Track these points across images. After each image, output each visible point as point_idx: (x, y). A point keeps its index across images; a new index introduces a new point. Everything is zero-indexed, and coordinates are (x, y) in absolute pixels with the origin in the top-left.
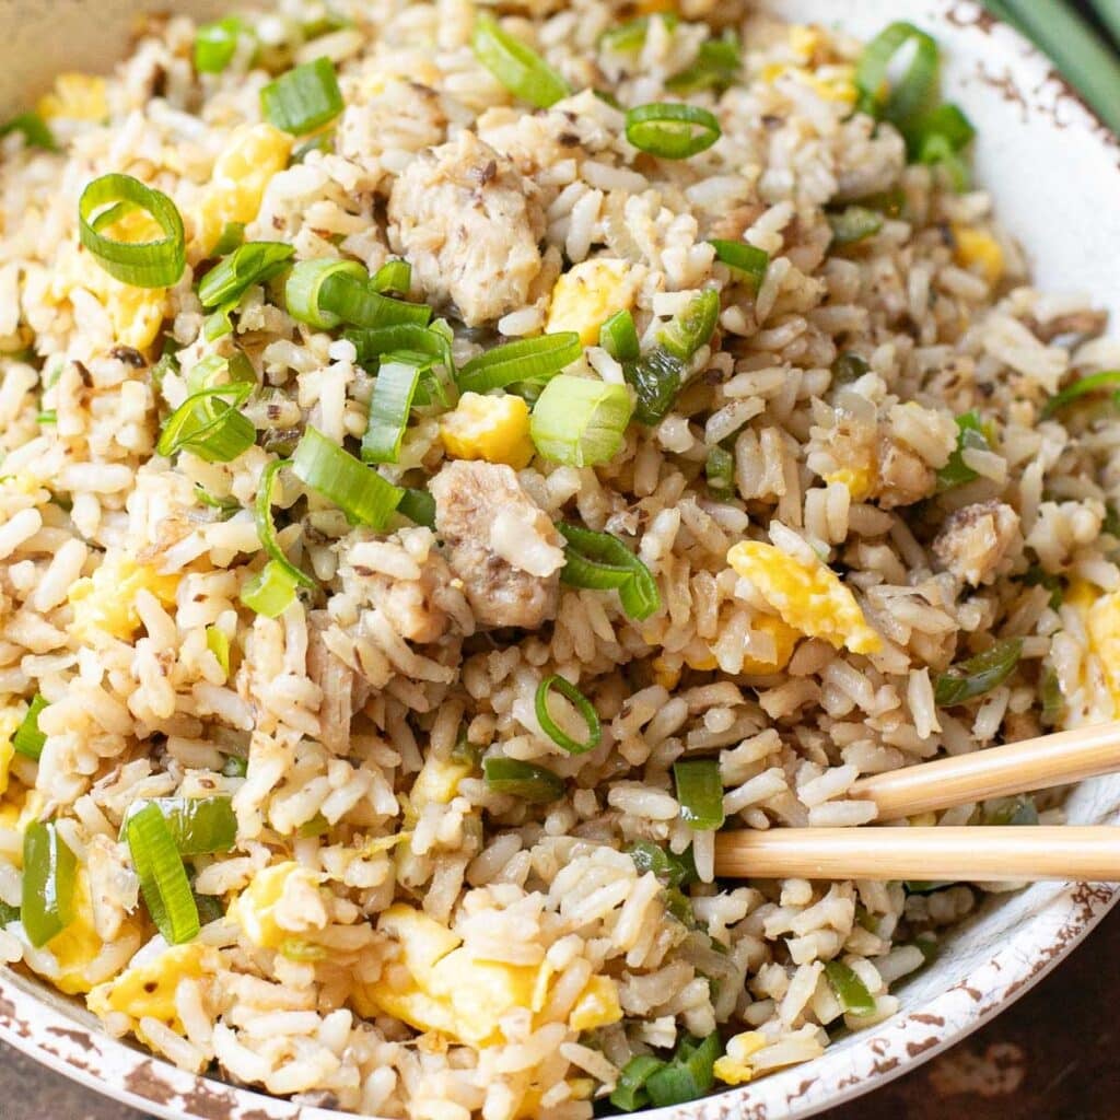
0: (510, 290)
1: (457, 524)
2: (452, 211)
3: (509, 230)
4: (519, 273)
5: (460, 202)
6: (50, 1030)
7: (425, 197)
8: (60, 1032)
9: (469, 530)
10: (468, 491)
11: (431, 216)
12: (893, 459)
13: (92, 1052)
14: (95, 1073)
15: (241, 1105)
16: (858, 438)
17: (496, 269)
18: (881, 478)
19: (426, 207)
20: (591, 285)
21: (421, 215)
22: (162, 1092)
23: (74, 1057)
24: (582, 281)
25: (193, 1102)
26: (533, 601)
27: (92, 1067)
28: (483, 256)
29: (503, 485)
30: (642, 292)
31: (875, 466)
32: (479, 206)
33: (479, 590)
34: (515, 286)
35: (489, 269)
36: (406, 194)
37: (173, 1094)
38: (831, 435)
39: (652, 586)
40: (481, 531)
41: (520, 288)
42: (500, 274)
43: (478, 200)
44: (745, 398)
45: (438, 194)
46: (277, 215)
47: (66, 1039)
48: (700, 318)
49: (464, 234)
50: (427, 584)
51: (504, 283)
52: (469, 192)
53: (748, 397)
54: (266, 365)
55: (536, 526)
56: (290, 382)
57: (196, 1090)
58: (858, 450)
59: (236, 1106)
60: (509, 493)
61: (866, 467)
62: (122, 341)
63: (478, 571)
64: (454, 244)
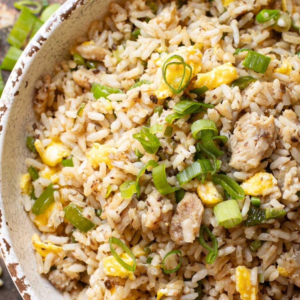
0: (244, 167)
1: (180, 210)
2: (250, 135)
3: (256, 153)
4: (249, 165)
5: (254, 134)
6: (3, 239)
7: (248, 125)
8: (5, 241)
9: (182, 214)
10: (189, 205)
11: (245, 132)
12: (296, 277)
13: (8, 252)
14: (4, 257)
15: (27, 291)
16: (293, 265)
17: (245, 160)
18: (291, 276)
19: (246, 128)
20: (263, 182)
21: (243, 129)
22: (14, 274)
23: (3, 249)
24: (262, 179)
25: (18, 281)
26: (181, 241)
27: (5, 255)
28: (245, 154)
29: (198, 211)
30: (273, 194)
31: (292, 273)
32: (256, 141)
33: (172, 228)
34: (246, 168)
35: (243, 158)
36: (245, 120)
37: (16, 276)
38: (288, 259)
39: (215, 257)
40: (184, 217)
41: (247, 168)
42: (245, 162)
43: (257, 139)
44: (274, 237)
45: (251, 128)
46: (216, 95)
47: (5, 244)
48: (277, 214)
49: (246, 145)
50: (161, 219)
51: (244, 164)
52: (258, 134)
53: (275, 237)
54: (175, 135)
55: (194, 229)
56: (178, 142)
57: (21, 279)
58: (291, 267)
59: (26, 290)
60: (197, 215)
61: (289, 272)
62: (156, 93)
63: (175, 224)
64: (242, 144)
